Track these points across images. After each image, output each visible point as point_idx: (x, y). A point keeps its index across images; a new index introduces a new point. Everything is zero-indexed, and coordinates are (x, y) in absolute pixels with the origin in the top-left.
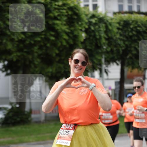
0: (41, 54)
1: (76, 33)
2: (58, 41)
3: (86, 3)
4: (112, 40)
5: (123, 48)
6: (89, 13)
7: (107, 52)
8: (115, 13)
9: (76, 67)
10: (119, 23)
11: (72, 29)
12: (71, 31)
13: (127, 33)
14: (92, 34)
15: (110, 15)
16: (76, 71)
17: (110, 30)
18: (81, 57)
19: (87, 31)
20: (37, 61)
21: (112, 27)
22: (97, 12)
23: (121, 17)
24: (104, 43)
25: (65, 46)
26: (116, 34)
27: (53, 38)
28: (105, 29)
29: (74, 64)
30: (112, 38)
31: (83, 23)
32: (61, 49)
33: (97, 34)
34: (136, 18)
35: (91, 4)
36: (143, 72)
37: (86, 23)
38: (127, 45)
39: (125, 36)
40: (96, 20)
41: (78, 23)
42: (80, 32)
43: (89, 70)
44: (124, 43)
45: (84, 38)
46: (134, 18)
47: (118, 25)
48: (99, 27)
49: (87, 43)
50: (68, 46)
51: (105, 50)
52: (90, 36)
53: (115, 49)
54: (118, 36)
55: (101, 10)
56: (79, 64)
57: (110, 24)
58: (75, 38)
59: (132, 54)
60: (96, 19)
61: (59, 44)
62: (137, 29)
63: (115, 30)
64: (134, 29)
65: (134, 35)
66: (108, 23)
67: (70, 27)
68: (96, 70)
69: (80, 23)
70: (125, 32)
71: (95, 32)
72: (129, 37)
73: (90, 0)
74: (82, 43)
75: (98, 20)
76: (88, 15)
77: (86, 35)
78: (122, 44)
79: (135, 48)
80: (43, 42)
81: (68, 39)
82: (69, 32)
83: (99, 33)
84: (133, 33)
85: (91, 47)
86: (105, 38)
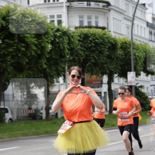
0: (14, 63)
1: (43, 45)
2: (28, 52)
3: (52, 19)
4: (74, 51)
5: (83, 58)
6: (55, 28)
7: (70, 61)
8: (76, 28)
9: (73, 80)
10: (80, 36)
11: (40, 41)
12: (39, 42)
13: (87, 45)
15: (72, 29)
16: (73, 83)
17: (72, 42)
19: (52, 43)
21: (74, 39)
22: (61, 26)
23: (82, 31)
24: (67, 53)
25: (34, 55)
27: (23, 49)
28: (68, 41)
30: (74, 49)
31: (50, 36)
32: (30, 58)
33: (61, 45)
34: (94, 31)
35: (56, 19)
36: (100, 77)
37: (52, 36)
38: (86, 55)
40: (60, 34)
41: (45, 36)
42: (47, 44)
43: (54, 76)
44: (84, 53)
45: (50, 49)
46: (93, 32)
47: (79, 38)
48: (63, 39)
49: (53, 53)
50: (36, 56)
51: (68, 59)
53: (76, 58)
54: (79, 47)
55: (65, 25)
57: (73, 37)
58: (43, 48)
59: (91, 63)
60: (60, 32)
61: (29, 54)
63: (77, 42)
64: (93, 41)
65: (93, 46)
66: (70, 36)
67: (38, 39)
68: (61, 76)
69: (47, 36)
70: (85, 44)
71: (60, 43)
72: (88, 48)
73: (56, 17)
74: (48, 53)
75: (62, 33)
76: (53, 29)
77: (52, 47)
78: (83, 53)
79: (94, 57)
80: (15, 53)
81: (37, 50)
82: (37, 44)
83: (63, 44)
84: (91, 45)
85: (57, 56)
86: (68, 49)
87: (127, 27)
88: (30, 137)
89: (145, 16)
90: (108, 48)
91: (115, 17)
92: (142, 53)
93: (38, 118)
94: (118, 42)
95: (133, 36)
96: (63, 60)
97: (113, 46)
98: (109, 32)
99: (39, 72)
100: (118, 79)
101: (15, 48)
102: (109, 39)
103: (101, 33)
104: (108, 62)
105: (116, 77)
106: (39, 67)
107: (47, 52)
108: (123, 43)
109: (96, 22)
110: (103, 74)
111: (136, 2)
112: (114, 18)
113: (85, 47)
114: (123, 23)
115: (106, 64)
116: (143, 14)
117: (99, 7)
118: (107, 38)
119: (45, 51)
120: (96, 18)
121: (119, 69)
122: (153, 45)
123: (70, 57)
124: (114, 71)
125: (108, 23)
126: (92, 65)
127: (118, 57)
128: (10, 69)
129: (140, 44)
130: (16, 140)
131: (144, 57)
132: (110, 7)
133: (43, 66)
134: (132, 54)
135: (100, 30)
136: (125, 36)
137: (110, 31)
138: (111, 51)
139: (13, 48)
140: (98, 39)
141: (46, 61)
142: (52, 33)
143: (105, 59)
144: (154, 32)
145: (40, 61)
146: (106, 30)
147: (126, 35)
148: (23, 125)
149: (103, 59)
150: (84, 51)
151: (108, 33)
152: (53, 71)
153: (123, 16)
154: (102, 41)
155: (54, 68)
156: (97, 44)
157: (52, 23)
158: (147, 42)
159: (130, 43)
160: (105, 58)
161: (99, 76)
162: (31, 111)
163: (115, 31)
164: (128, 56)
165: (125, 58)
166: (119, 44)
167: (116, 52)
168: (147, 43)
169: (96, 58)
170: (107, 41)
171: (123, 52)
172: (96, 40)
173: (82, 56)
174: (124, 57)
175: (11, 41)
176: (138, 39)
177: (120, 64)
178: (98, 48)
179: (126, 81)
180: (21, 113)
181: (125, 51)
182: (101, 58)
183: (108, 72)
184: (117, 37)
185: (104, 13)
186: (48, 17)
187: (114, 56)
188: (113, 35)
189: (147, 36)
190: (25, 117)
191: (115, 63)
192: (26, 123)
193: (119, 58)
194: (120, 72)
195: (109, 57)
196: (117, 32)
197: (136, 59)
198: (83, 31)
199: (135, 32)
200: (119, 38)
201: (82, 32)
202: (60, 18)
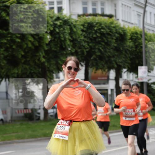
0: (7, 56)
1: (41, 35)
2: (24, 43)
3: (52, 6)
4: (76, 42)
5: (87, 50)
6: (54, 16)
7: (72, 54)
8: (79, 16)
9: (69, 73)
10: (83, 25)
13: (91, 35)
14: (57, 36)
15: (75, 18)
16: (69, 76)
17: (74, 32)
18: (73, 64)
19: (52, 33)
20: (4, 63)
21: (76, 29)
22: (62, 14)
23: (85, 19)
24: (69, 45)
25: (30, 47)
26: (81, 36)
27: (18, 40)
28: (69, 31)
29: (68, 70)
30: (76, 40)
31: (48, 25)
32: (27, 50)
33: (62, 36)
34: (100, 20)
35: (56, 6)
36: (107, 72)
37: (51, 25)
38: (91, 47)
39: (89, 38)
40: (60, 23)
42: (46, 34)
43: (54, 71)
44: (88, 45)
45: (49, 40)
46: (98, 20)
47: (82, 27)
48: (64, 29)
49: (52, 45)
50: (33, 48)
51: (70, 52)
52: (55, 38)
53: (79, 50)
54: (82, 38)
55: (66, 12)
56: (72, 70)
57: (75, 27)
58: (41, 39)
59: (96, 56)
60: (61, 21)
61: (25, 46)
62: (101, 31)
63: (80, 32)
64: (98, 31)
65: (98, 36)
66: (72, 25)
70: (89, 34)
71: (60, 33)
72: (93, 39)
73: (55, 3)
74: (47, 45)
75: (63, 22)
76: (53, 17)
77: (51, 37)
78: (86, 45)
79: (99, 49)
80: (9, 44)
81: (34, 41)
82: (34, 34)
83: (63, 35)
84: (96, 35)
85: (56, 48)
86: (70, 40)
87: (138, 15)
88: (25, 140)
90: (115, 39)
91: (124, 3)
93: (35, 118)
94: (128, 32)
95: (145, 26)
96: (64, 53)
97: (122, 36)
98: (117, 21)
99: (36, 67)
100: (127, 75)
101: (9, 39)
102: (117, 28)
103: (108, 21)
104: (115, 55)
105: (125, 72)
106: (37, 61)
107: (45, 44)
108: (133, 34)
109: (102, 9)
110: (110, 69)
113: (89, 37)
114: (134, 11)
115: (113, 57)
118: (114, 27)
119: (43, 43)
120: (103, 4)
121: (128, 63)
123: (72, 49)
124: (122, 66)
125: (115, 10)
126: (97, 59)
127: (128, 49)
128: (3, 63)
129: (154, 34)
130: (10, 143)
133: (41, 60)
134: (143, 46)
135: (107, 18)
136: (135, 26)
137: (118, 20)
138: (119, 42)
139: (6, 38)
140: (104, 29)
141: (44, 54)
142: (52, 21)
143: (112, 52)
145: (38, 54)
146: (114, 18)
147: (136, 24)
148: (17, 126)
149: (110, 52)
150: (88, 42)
151: (115, 22)
152: (52, 66)
153: (133, 2)
154: (108, 31)
155: (53, 62)
156: (102, 34)
157: (51, 11)
159: (141, 33)
160: (112, 50)
161: (105, 71)
162: (27, 110)
163: (124, 19)
164: (138, 48)
165: (136, 50)
166: (129, 34)
167: (125, 44)
169: (102, 50)
170: (115, 31)
171: (132, 44)
172: (102, 30)
173: (86, 49)
174: (134, 49)
175: (4, 32)
176: (151, 28)
177: (130, 57)
178: (105, 39)
179: (136, 77)
180: (16, 113)
181: (135, 43)
182: (108, 50)
183: (116, 66)
184: (127, 26)
186: (47, 3)
187: (123, 48)
188: (122, 24)
190: (19, 117)
191: (124, 56)
192: (22, 124)
194: (130, 67)
195: (117, 49)
196: (126, 20)
198: (87, 20)
199: (148, 20)
200: (129, 27)
201: (85, 21)
202: (60, 4)
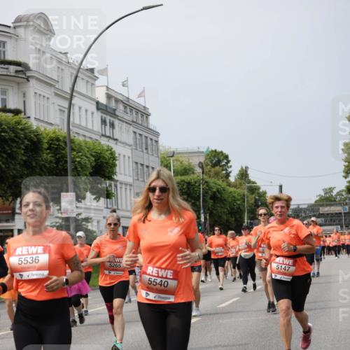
36: (11, 202)
87: (61, 110)
89: (93, 91)
90: (24, 149)
91: (39, 92)
92: (87, 157)
94: (44, 138)
95: (71, 127)
97: (34, 144)
98: (27, 120)
102: (27, 131)
103: (12, 120)
108: (52, 140)
109: (4, 101)
110: (16, 196)
111: (77, 64)
112: (36, 93)
114: (53, 103)
116: (89, 86)
117: (8, 74)
118: (22, 130)
120: (4, 92)
122: (107, 143)
129: (85, 140)
131: (91, 164)
132: (28, 74)
134: (69, 159)
135: (10, 115)
136: (56, 127)
137: (29, 117)
138: (30, 154)
140: (6, 132)
143: (19, 169)
144: (110, 120)
146: (22, 115)
147: (58, 126)
149: (14, 169)
151: (24, 121)
153: (53, 90)
158: (98, 138)
159: (65, 140)
160: (18, 166)
161: (8, 200)
163: (38, 117)
164: (61, 164)
165: (57, 167)
166: (45, 141)
167: (40, 156)
168: (97, 140)
169: (3, 166)
170: (22, 136)
171: (52, 157)
172: (3, 134)
174: (55, 165)
176: (81, 132)
181: (56, 155)
182: (12, 167)
184: (43, 128)
185: (18, 84)
187: (36, 163)
188: (34, 124)
189: (97, 126)
193: (45, 166)
195: (26, 165)
196: (42, 118)
197: (76, 168)
199: (75, 119)
200: (45, 129)
